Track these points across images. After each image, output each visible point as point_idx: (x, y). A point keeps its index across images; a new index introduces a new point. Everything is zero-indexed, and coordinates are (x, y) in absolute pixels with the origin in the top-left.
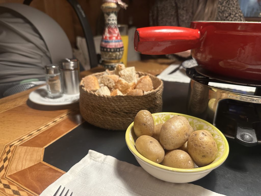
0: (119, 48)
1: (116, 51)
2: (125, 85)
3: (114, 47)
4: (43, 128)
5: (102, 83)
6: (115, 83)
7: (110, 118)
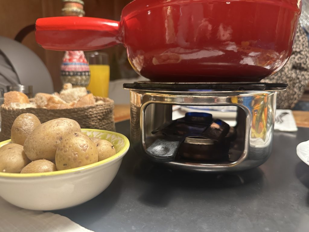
0: (81, 72)
1: (77, 75)
3: (73, 70)
6: (48, 101)
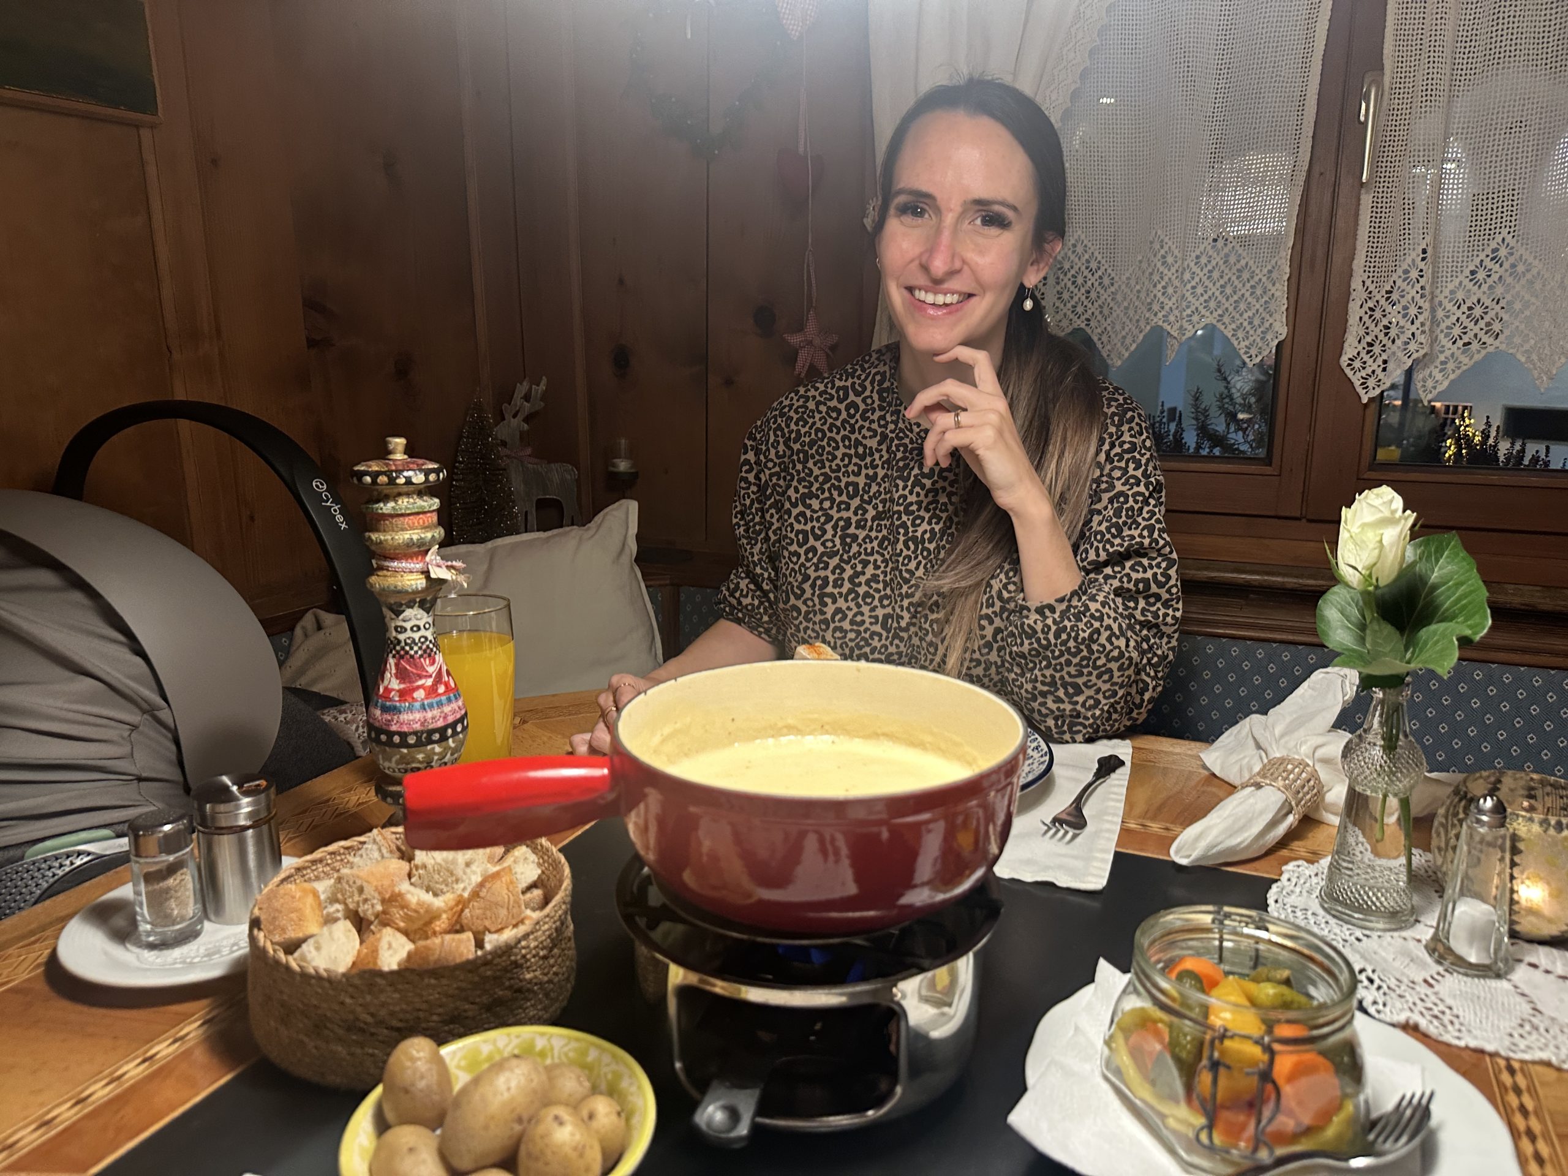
2: (416, 911)
4: (100, 1092)
5: (337, 901)
6: (383, 901)
7: (340, 1049)
